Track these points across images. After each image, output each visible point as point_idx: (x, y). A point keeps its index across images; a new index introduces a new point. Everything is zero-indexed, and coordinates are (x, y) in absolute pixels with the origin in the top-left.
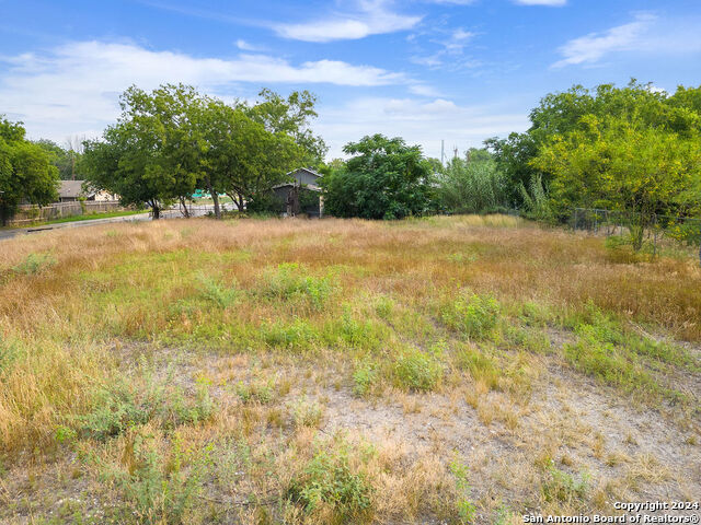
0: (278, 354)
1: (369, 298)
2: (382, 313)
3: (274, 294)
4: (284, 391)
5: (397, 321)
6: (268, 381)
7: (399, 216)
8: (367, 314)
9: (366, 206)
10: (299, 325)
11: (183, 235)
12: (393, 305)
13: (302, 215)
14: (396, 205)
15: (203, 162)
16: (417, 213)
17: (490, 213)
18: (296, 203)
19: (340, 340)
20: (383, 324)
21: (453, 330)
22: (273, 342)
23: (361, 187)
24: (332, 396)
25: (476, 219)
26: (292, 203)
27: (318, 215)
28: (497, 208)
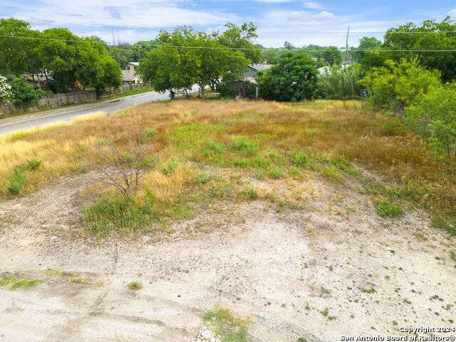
0: (238, 168)
1: (269, 151)
2: (271, 156)
3: (236, 148)
4: (240, 177)
5: (275, 159)
6: (236, 174)
7: (299, 99)
8: (266, 157)
9: (281, 94)
10: (244, 160)
11: (193, 114)
12: (276, 154)
13: (246, 99)
14: (298, 94)
15: (198, 72)
16: (309, 98)
17: (350, 99)
18: (244, 91)
19: (256, 165)
20: (270, 160)
21: (293, 163)
22: (236, 165)
23: (279, 84)
24: (252, 179)
25: (339, 103)
26: (241, 91)
27: (255, 98)
28: (353, 96)
